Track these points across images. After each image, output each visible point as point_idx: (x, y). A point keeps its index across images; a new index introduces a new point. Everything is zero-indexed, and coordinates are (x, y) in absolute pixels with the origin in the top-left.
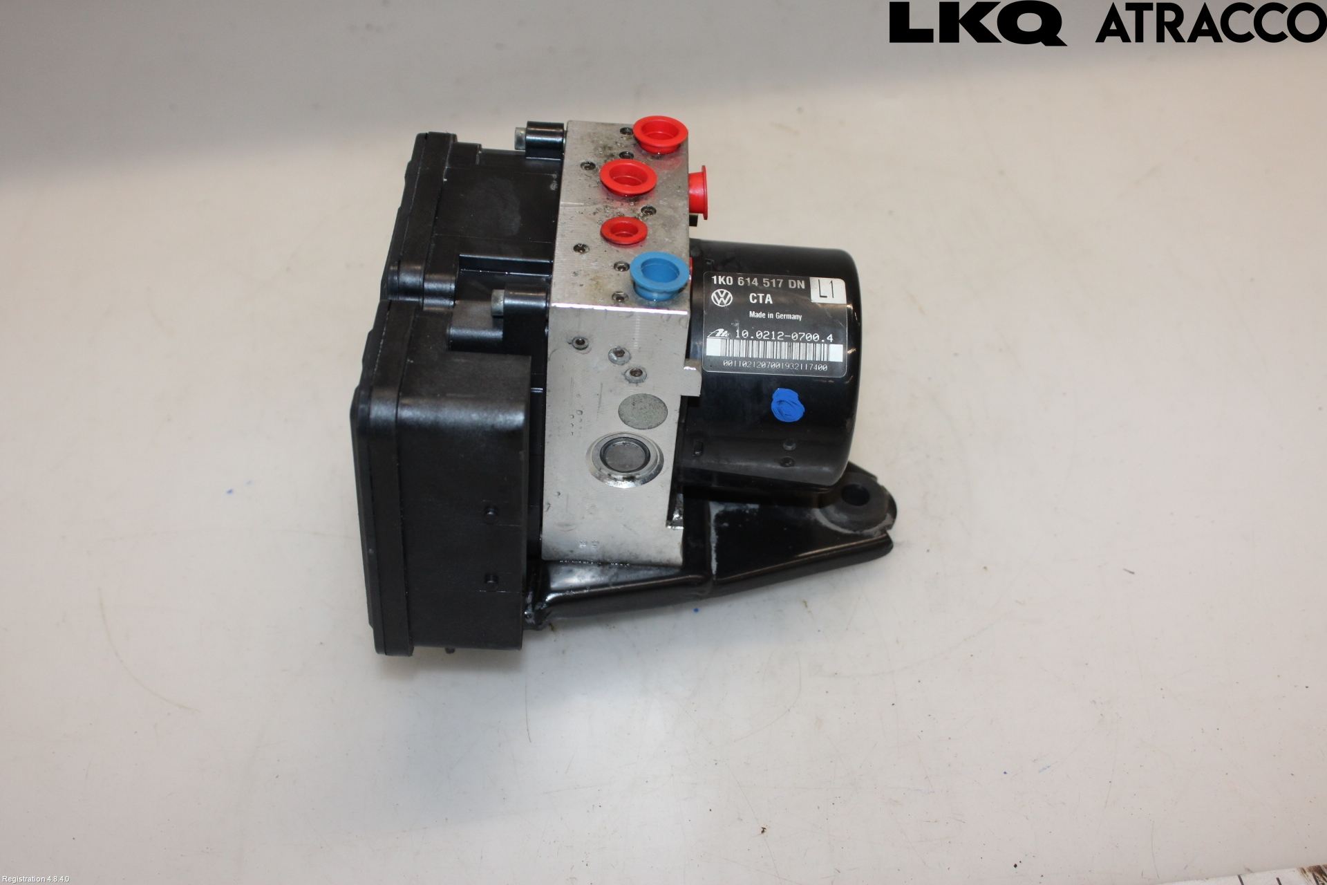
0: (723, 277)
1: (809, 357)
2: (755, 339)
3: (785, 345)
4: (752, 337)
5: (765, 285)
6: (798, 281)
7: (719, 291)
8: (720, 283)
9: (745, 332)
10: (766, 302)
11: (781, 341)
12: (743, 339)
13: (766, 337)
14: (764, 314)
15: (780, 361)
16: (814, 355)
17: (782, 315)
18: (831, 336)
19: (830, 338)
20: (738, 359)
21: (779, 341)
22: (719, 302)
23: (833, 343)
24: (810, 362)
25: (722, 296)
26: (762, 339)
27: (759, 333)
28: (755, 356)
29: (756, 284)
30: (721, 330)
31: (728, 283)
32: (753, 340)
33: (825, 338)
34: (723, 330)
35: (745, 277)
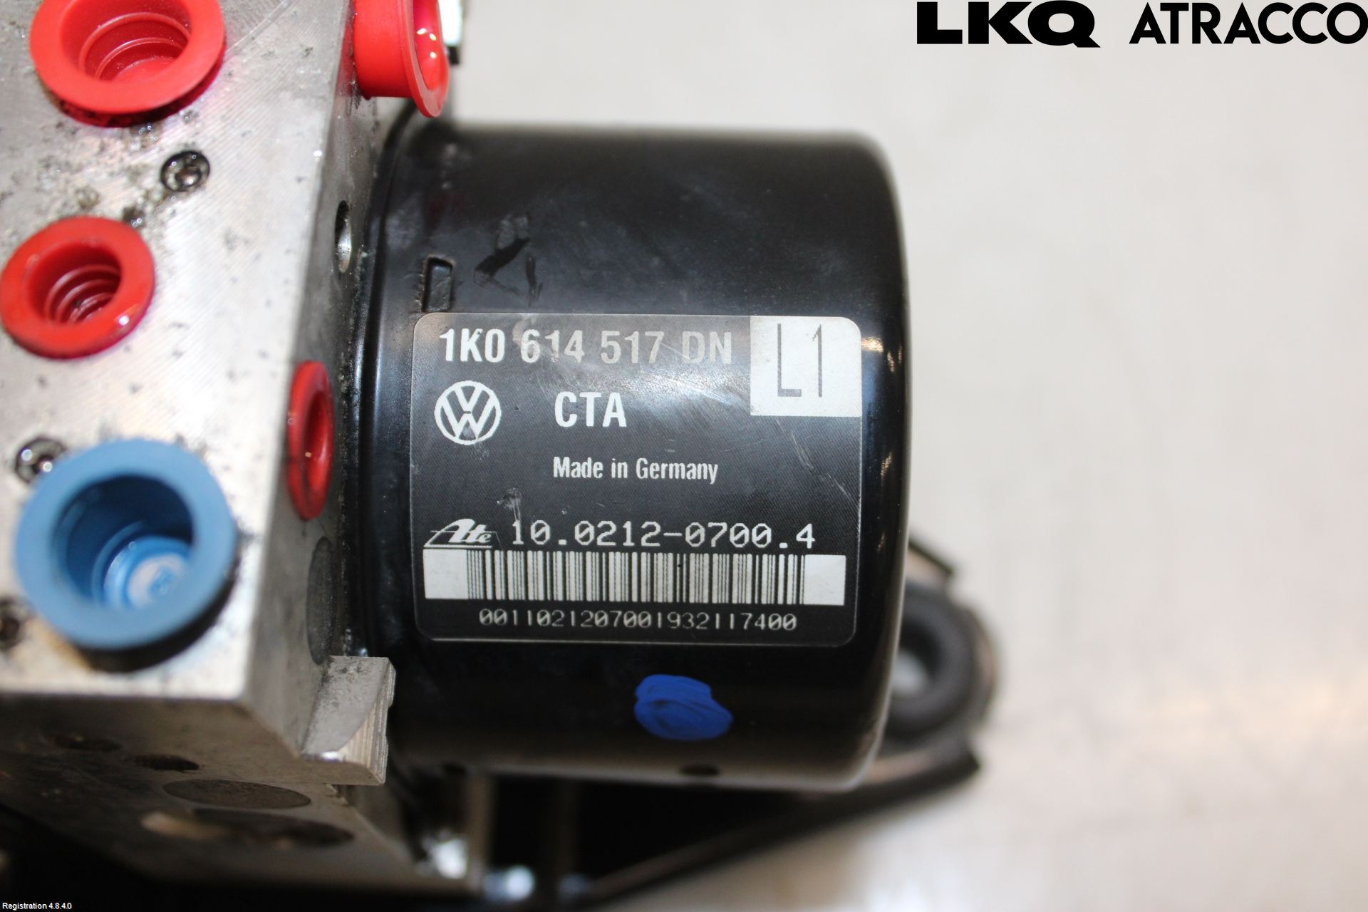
0: (476, 336)
1: (742, 595)
2: (573, 546)
3: (665, 562)
4: (563, 542)
5: (604, 356)
6: (713, 334)
7: (457, 388)
8: (464, 358)
9: (539, 527)
10: (606, 423)
11: (652, 551)
12: (535, 548)
13: (604, 540)
14: (599, 466)
15: (652, 607)
16: (757, 588)
17: (654, 467)
18: (809, 528)
19: (806, 535)
20: (524, 605)
21: (647, 550)
22: (458, 428)
23: (817, 550)
24: (742, 607)
25: (468, 406)
26: (594, 547)
27: (583, 528)
28: (573, 596)
29: (579, 354)
30: (465, 524)
31: (489, 357)
32: (564, 550)
33: (791, 538)
34: (471, 522)
35: (545, 328)
